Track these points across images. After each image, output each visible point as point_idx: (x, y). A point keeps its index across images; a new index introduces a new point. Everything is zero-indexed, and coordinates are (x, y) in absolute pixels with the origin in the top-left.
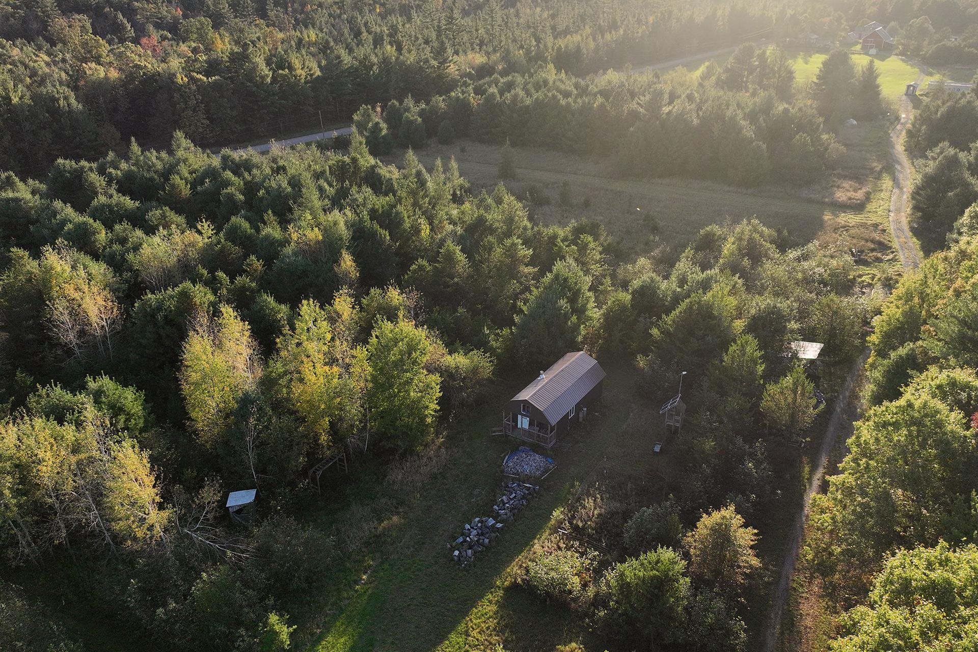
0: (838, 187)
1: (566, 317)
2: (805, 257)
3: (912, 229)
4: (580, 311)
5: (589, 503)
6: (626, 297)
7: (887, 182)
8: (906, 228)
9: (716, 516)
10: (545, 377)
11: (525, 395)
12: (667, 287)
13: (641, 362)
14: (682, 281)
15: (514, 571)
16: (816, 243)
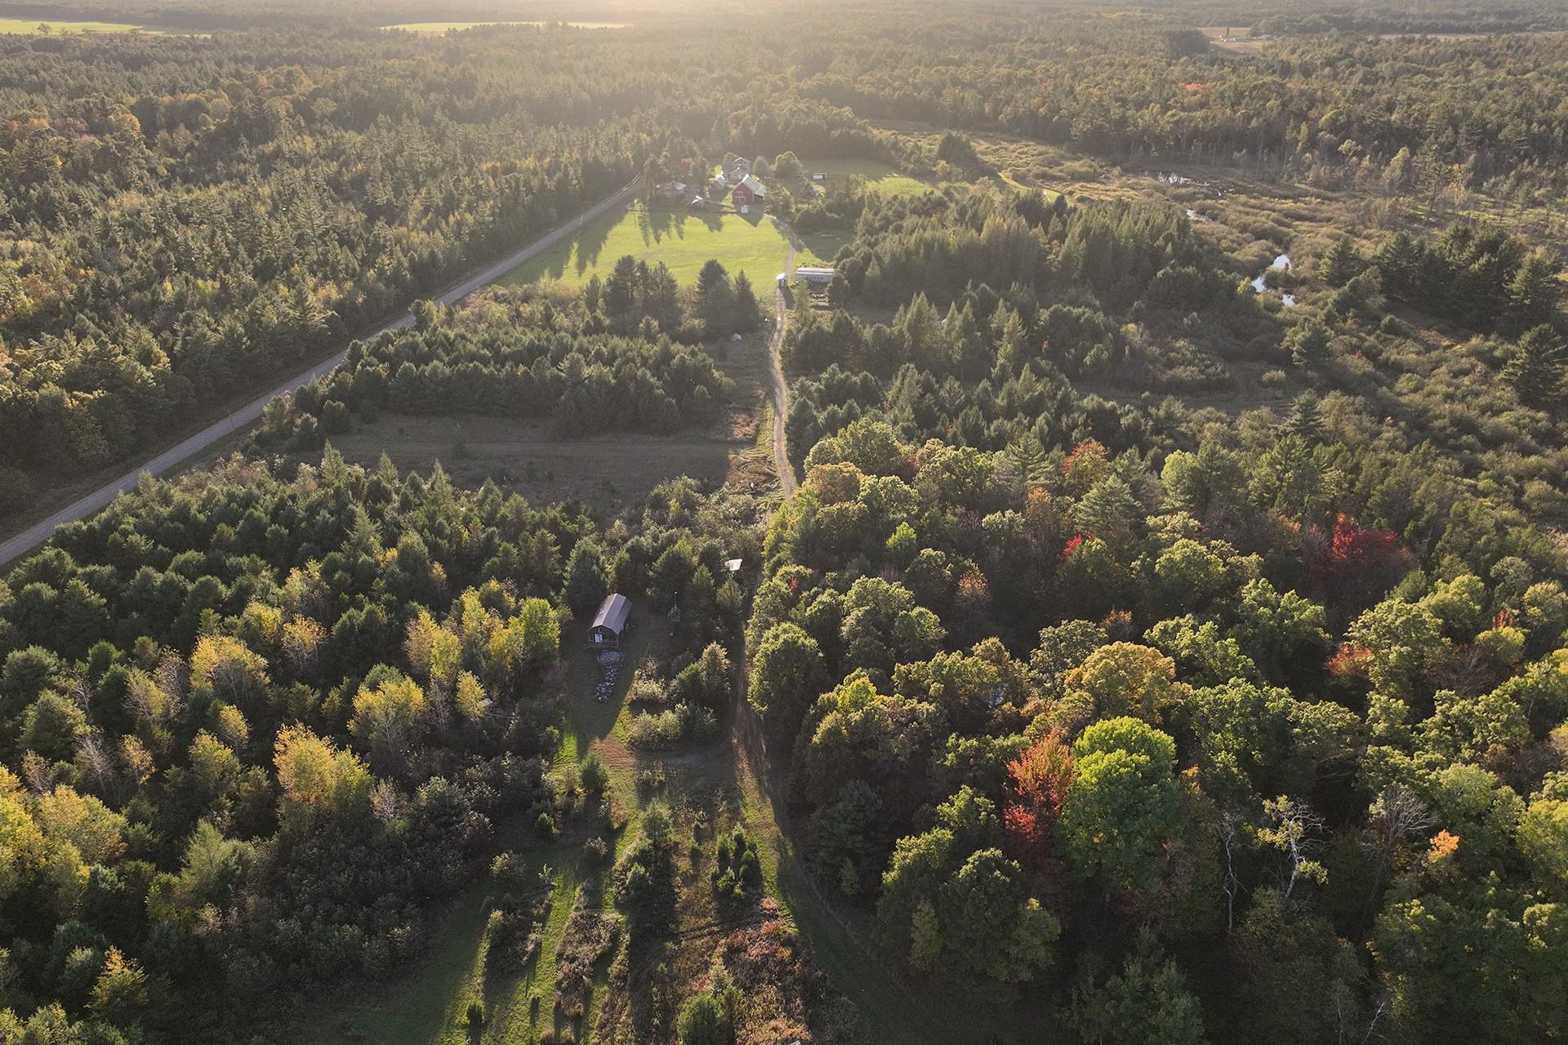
0: (736, 423)
1: (599, 576)
2: (723, 499)
3: (789, 457)
4: (603, 569)
5: (650, 664)
6: (623, 554)
7: (770, 411)
8: (785, 457)
9: (710, 648)
10: (604, 612)
11: (598, 622)
12: (646, 541)
13: (649, 592)
14: (655, 538)
15: (630, 696)
16: (727, 483)
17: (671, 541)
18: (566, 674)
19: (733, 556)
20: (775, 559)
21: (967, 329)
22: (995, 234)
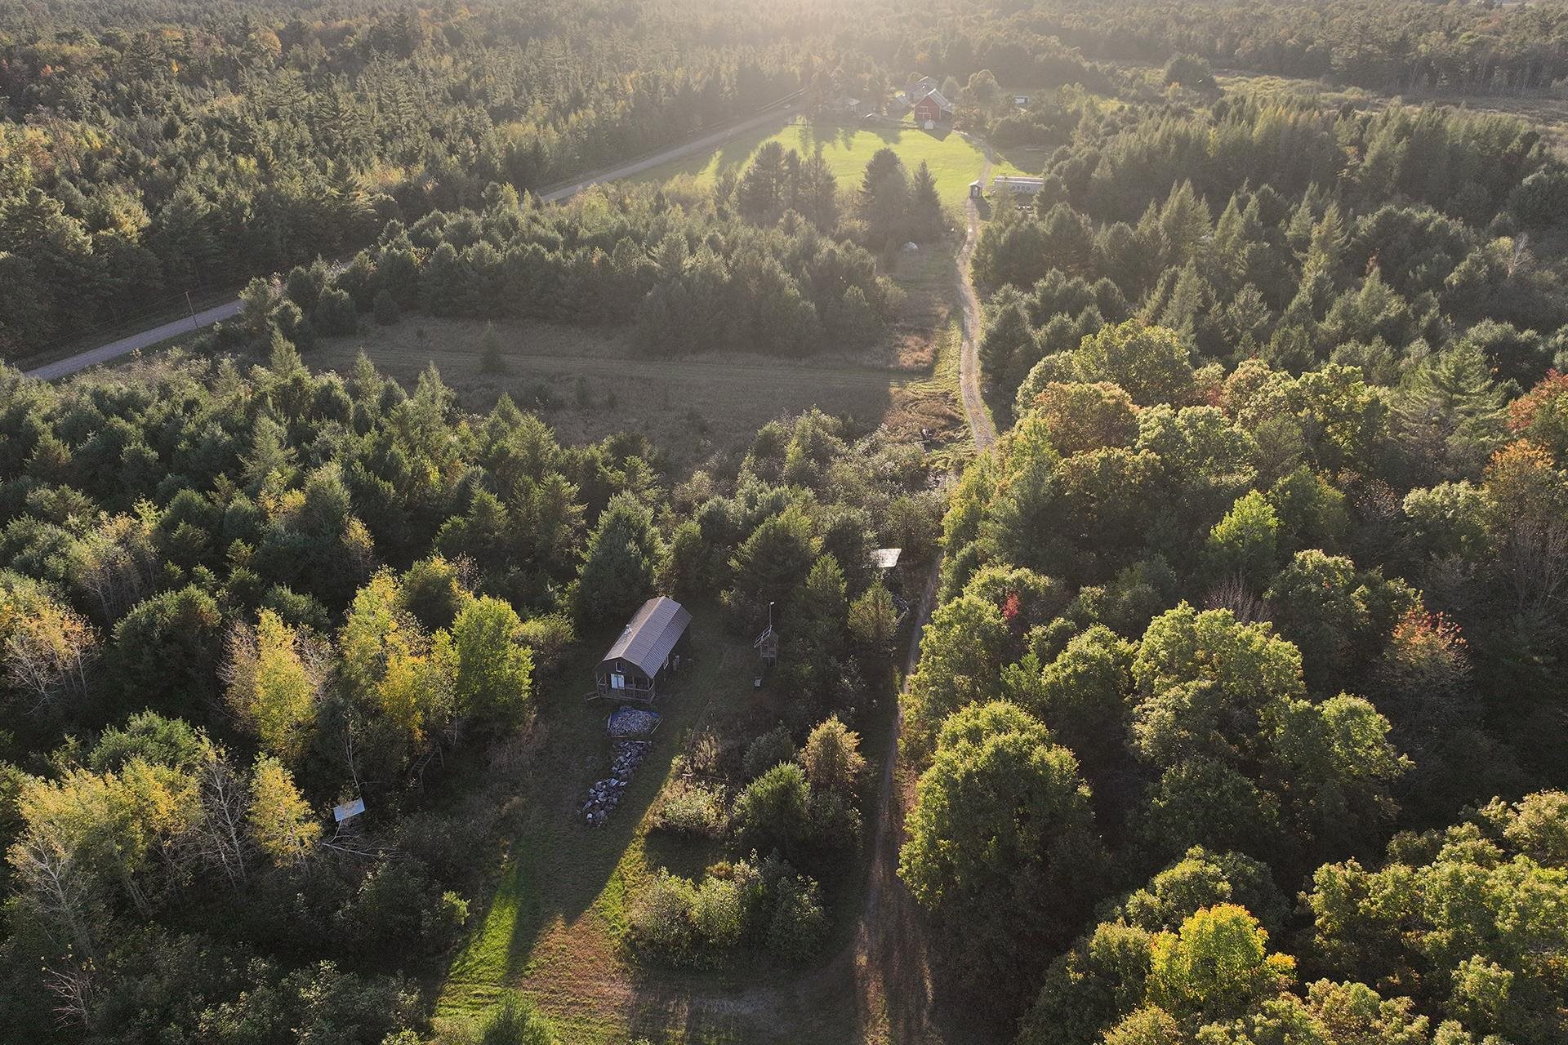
0: (903, 346)
1: (638, 562)
2: (875, 449)
3: (984, 396)
4: (648, 551)
5: (705, 746)
6: (693, 527)
7: (955, 334)
8: (977, 394)
9: (823, 728)
10: (632, 631)
11: (618, 651)
12: (735, 507)
13: (725, 597)
14: (751, 501)
15: (651, 818)
16: (884, 426)
17: (777, 506)
18: (539, 754)
19: (886, 542)
20: (965, 551)
21: (1250, 233)
22: (1274, 130)
